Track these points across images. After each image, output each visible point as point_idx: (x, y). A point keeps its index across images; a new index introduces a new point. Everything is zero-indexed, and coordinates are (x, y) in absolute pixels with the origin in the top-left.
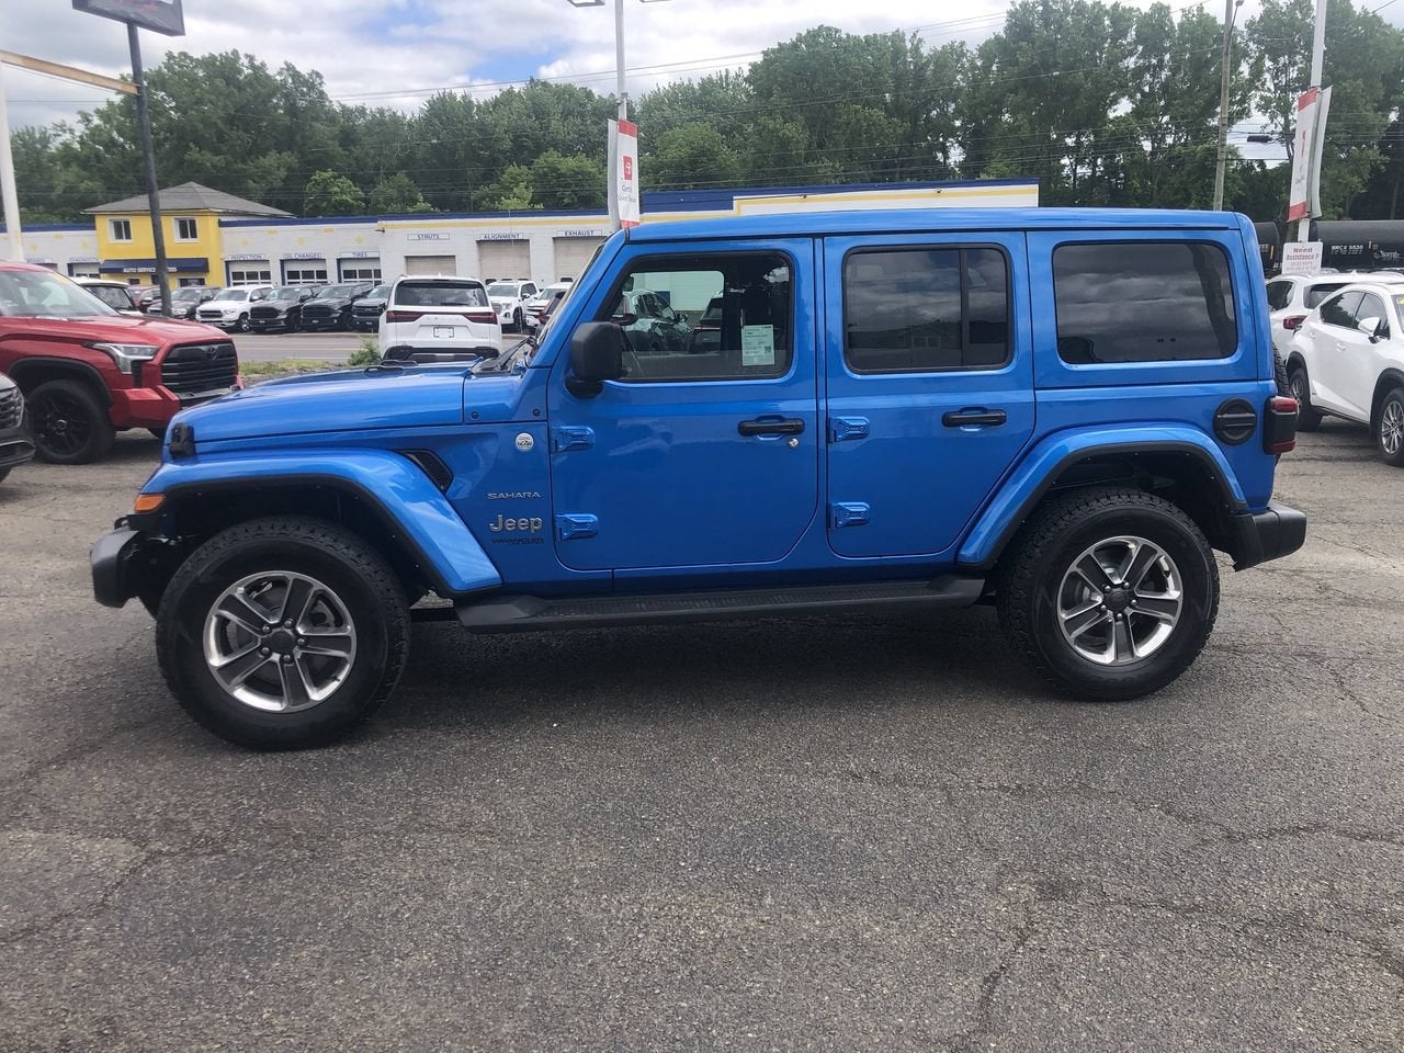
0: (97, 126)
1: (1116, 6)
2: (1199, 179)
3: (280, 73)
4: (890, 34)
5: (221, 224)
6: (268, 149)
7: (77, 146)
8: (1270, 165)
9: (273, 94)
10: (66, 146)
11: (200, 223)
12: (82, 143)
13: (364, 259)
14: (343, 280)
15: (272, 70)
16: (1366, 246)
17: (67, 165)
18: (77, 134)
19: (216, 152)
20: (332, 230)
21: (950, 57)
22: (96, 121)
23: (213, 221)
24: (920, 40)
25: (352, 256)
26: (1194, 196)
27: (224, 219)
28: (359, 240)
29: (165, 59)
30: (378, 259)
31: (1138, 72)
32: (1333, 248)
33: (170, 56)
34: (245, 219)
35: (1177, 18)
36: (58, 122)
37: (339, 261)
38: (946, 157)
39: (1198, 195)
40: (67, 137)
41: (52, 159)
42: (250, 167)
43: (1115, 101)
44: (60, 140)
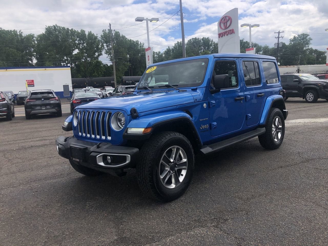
1: (72, 29)
2: (96, 68)
4: (13, 30)
8: (109, 65)
16: (132, 81)
21: (30, 37)
24: (22, 32)
26: (95, 71)
31: (79, 44)
32: (127, 82)
35: (87, 33)
38: (32, 62)
39: (96, 71)
43: (74, 50)
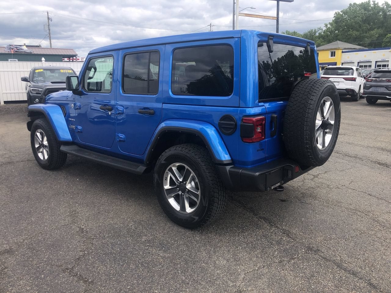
0: (329, 27)
3: (382, 5)
5: (343, 52)
6: (375, 28)
7: (323, 33)
9: (380, 12)
10: (320, 34)
11: (337, 52)
12: (324, 32)
13: (385, 61)
14: (377, 68)
15: (380, 5)
17: (319, 38)
18: (323, 30)
19: (358, 31)
20: (375, 52)
22: (329, 26)
23: (340, 51)
25: (381, 60)
27: (344, 51)
28: (384, 55)
29: (349, 6)
30: (388, 61)
33: (350, 5)
34: (351, 50)
36: (319, 27)
37: (376, 62)
40: (320, 31)
41: (316, 37)
42: (367, 35)
44: (319, 32)
